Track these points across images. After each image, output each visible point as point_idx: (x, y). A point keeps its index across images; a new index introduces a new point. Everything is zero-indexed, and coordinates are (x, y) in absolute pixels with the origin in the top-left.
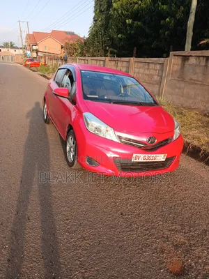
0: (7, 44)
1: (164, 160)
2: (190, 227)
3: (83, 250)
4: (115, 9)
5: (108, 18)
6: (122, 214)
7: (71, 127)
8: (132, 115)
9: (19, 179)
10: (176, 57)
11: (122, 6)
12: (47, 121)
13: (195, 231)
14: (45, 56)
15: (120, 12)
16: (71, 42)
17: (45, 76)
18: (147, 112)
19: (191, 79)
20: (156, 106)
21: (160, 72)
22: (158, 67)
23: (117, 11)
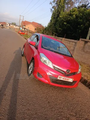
0: (13, 23)
1: (72, 81)
2: (80, 115)
3: (27, 115)
4: (60, 18)
5: (57, 21)
6: (49, 102)
7: (33, 59)
8: (60, 59)
9: (5, 76)
10: (82, 41)
11: (63, 17)
12: (23, 55)
13: (82, 118)
14: (28, 31)
15: (62, 19)
16: (40, 27)
17: (26, 39)
18: (67, 59)
19: (87, 51)
20: (72, 58)
21: (74, 46)
22: (74, 44)
23: (61, 19)
